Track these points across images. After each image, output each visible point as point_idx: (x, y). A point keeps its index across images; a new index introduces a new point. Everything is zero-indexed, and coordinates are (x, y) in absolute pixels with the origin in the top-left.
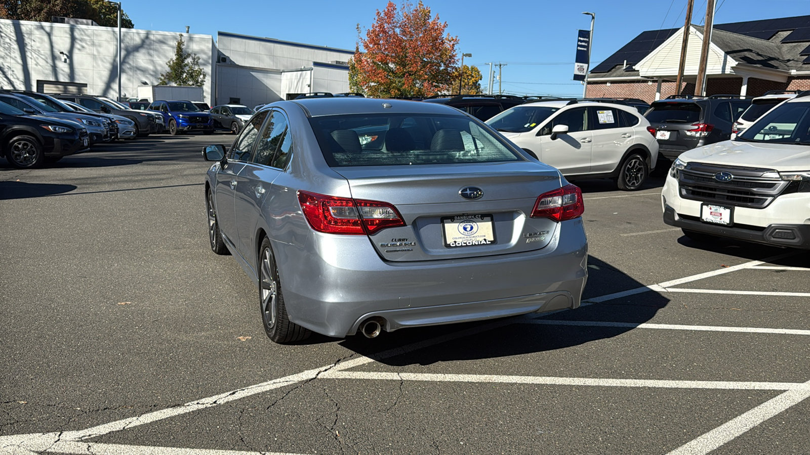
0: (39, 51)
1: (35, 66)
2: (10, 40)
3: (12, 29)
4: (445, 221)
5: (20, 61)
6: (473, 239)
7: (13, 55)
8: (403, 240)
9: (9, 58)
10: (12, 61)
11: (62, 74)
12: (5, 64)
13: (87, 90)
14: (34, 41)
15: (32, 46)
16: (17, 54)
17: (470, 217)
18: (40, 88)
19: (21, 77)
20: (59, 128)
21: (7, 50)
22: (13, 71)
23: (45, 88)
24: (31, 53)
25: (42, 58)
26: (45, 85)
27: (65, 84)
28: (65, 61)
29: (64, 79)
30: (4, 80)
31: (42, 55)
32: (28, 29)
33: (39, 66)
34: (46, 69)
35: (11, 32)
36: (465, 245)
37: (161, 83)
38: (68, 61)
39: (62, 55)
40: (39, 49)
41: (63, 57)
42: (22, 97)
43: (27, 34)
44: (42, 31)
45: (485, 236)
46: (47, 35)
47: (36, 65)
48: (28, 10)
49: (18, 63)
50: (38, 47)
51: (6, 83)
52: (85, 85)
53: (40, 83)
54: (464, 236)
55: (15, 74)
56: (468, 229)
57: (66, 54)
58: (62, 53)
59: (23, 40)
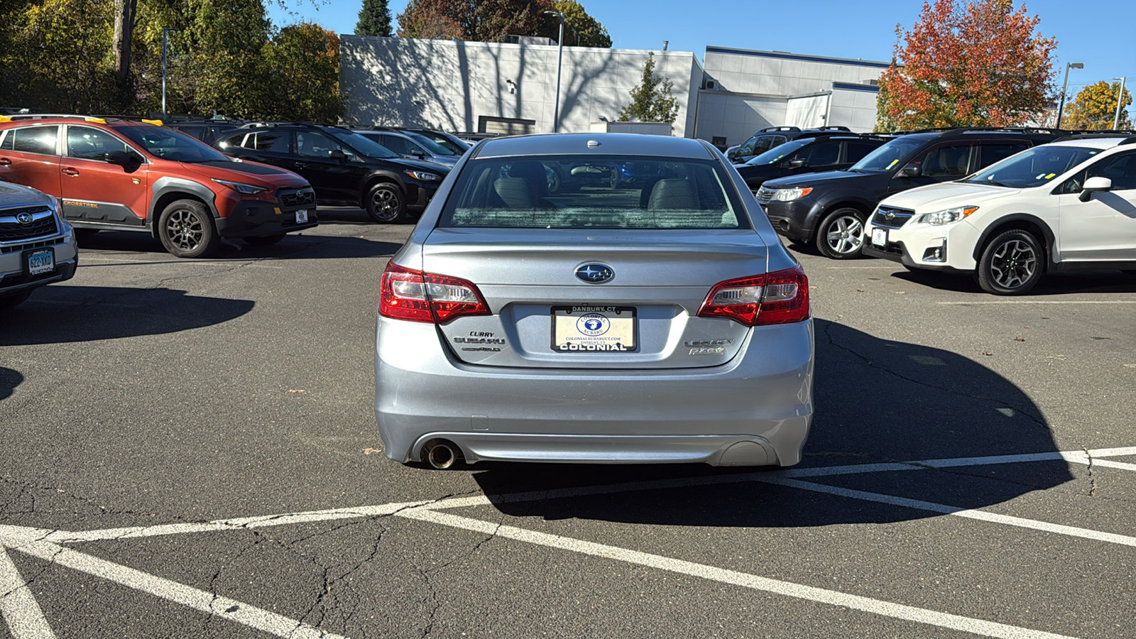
0: (484, 79)
1: (477, 98)
2: (453, 66)
3: (456, 52)
4: (556, 311)
5: (462, 92)
6: (599, 342)
7: (455, 85)
8: (487, 335)
9: (450, 88)
10: (454, 92)
11: (507, 108)
12: (446, 96)
13: (534, 129)
14: (479, 67)
15: (476, 73)
16: (459, 84)
17: (598, 309)
18: (481, 125)
19: (462, 112)
20: (426, 175)
21: (448, 78)
22: (453, 105)
23: (487, 126)
24: (475, 82)
25: (486, 88)
26: (488, 123)
27: (510, 121)
28: (512, 92)
29: (509, 115)
30: (443, 116)
31: (486, 84)
32: (473, 52)
33: (482, 99)
34: (491, 102)
35: (454, 56)
36: (584, 349)
37: (621, 118)
38: (515, 91)
39: (509, 84)
40: (485, 77)
41: (510, 87)
42: (412, 137)
43: (472, 58)
44: (488, 53)
45: (619, 339)
46: (493, 58)
47: (480, 97)
49: (461, 95)
50: (483, 75)
51: (445, 120)
52: (533, 122)
53: (483, 120)
54: (585, 336)
55: (456, 109)
56: (593, 327)
57: (513, 83)
58: (509, 81)
59: (467, 65)
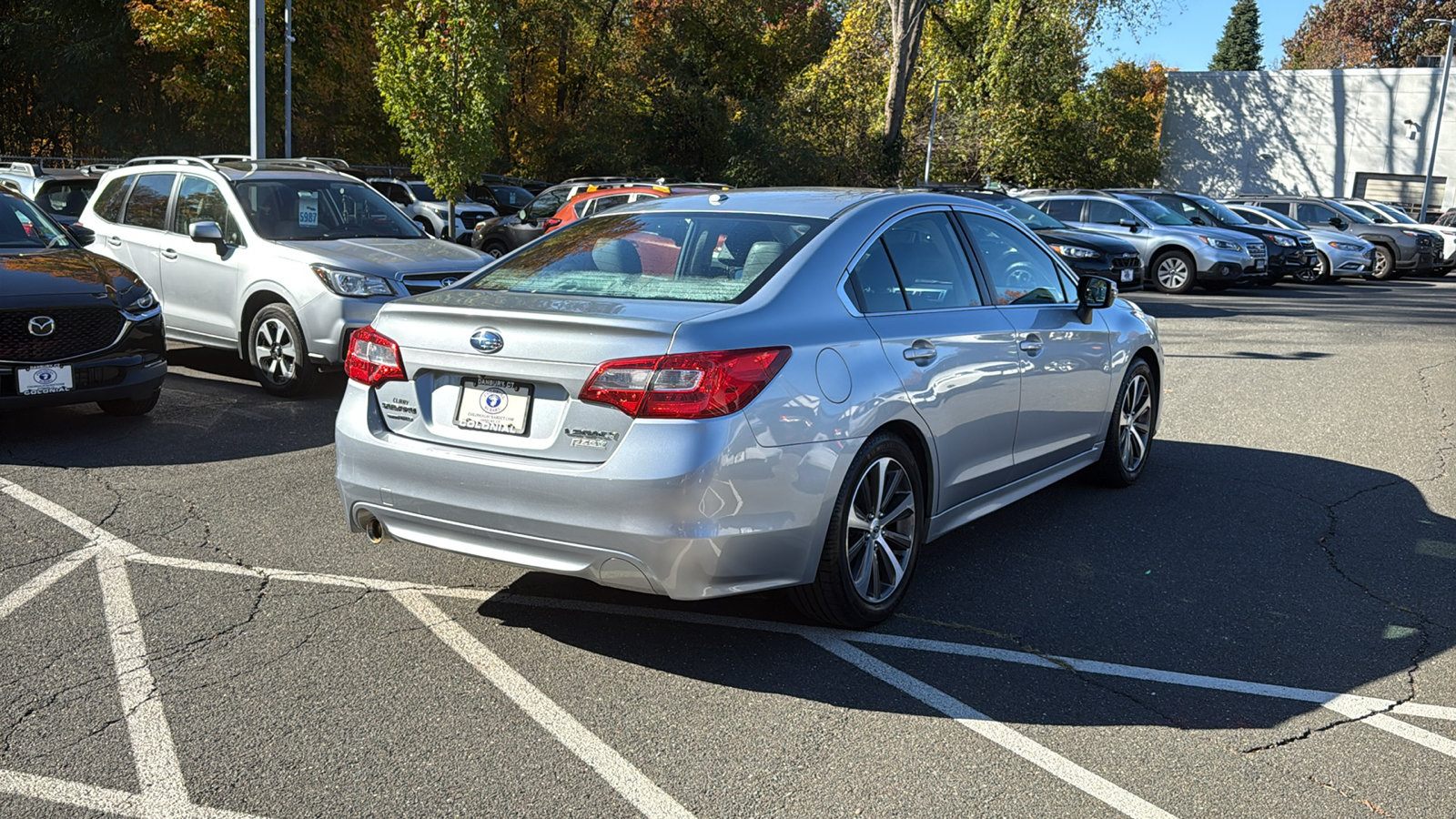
0: (1368, 120)
1: (1357, 149)
2: (1323, 104)
3: (1330, 85)
5: (1333, 141)
7: (1323, 130)
9: (1315, 135)
10: (1321, 141)
11: (1402, 159)
12: (1308, 147)
13: (1444, 189)
14: (1363, 103)
15: (1357, 113)
16: (1329, 129)
18: (1359, 186)
19: (1331, 168)
21: (1314, 122)
22: (1318, 158)
23: (1368, 187)
24: (1354, 125)
25: (1371, 133)
26: (1369, 181)
27: (1405, 179)
28: (1413, 137)
29: (1404, 170)
30: (1301, 174)
31: (1372, 127)
32: (1357, 83)
33: (1363, 148)
34: (1376, 152)
35: (1327, 90)
38: (1418, 136)
39: (1408, 125)
40: (1369, 117)
41: (1410, 129)
43: (1353, 91)
44: (1380, 83)
46: (1387, 90)
47: (1359, 145)
48: (1418, 49)
49: (1330, 144)
50: (1368, 114)
51: (1304, 179)
52: (1442, 180)
53: (1361, 179)
55: (1321, 163)
57: (1416, 124)
58: (1409, 122)
59: (1345, 102)
